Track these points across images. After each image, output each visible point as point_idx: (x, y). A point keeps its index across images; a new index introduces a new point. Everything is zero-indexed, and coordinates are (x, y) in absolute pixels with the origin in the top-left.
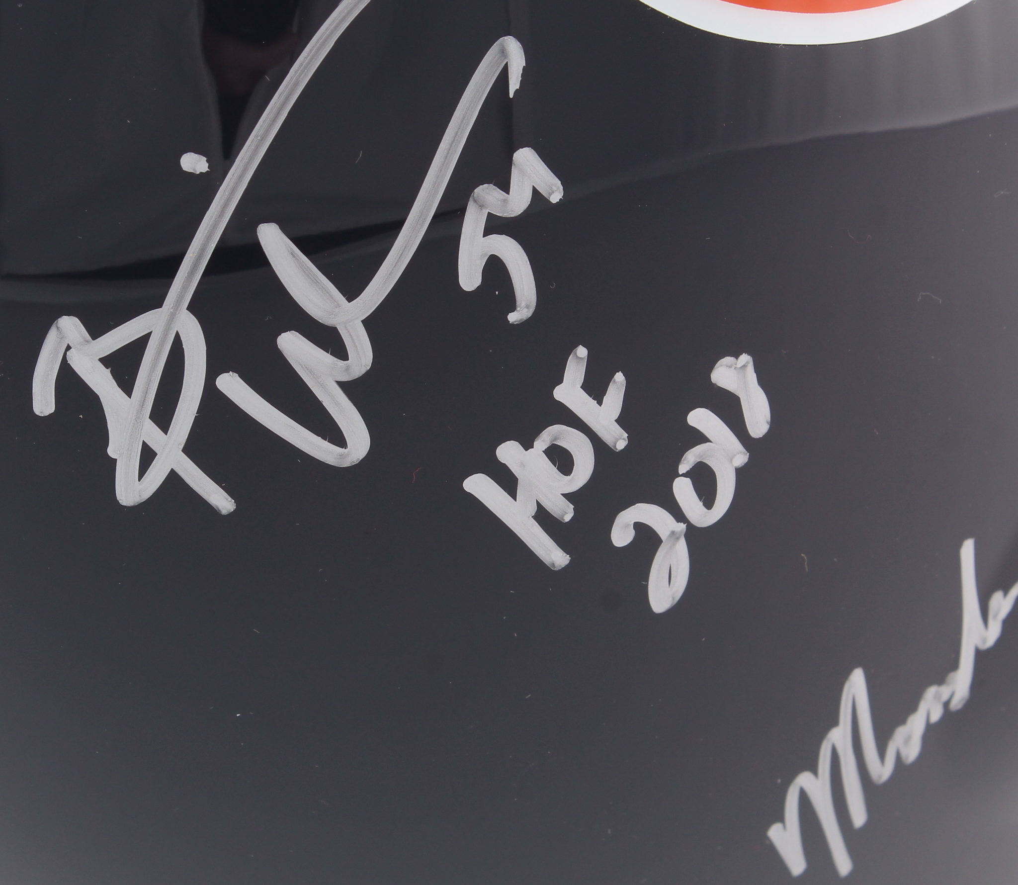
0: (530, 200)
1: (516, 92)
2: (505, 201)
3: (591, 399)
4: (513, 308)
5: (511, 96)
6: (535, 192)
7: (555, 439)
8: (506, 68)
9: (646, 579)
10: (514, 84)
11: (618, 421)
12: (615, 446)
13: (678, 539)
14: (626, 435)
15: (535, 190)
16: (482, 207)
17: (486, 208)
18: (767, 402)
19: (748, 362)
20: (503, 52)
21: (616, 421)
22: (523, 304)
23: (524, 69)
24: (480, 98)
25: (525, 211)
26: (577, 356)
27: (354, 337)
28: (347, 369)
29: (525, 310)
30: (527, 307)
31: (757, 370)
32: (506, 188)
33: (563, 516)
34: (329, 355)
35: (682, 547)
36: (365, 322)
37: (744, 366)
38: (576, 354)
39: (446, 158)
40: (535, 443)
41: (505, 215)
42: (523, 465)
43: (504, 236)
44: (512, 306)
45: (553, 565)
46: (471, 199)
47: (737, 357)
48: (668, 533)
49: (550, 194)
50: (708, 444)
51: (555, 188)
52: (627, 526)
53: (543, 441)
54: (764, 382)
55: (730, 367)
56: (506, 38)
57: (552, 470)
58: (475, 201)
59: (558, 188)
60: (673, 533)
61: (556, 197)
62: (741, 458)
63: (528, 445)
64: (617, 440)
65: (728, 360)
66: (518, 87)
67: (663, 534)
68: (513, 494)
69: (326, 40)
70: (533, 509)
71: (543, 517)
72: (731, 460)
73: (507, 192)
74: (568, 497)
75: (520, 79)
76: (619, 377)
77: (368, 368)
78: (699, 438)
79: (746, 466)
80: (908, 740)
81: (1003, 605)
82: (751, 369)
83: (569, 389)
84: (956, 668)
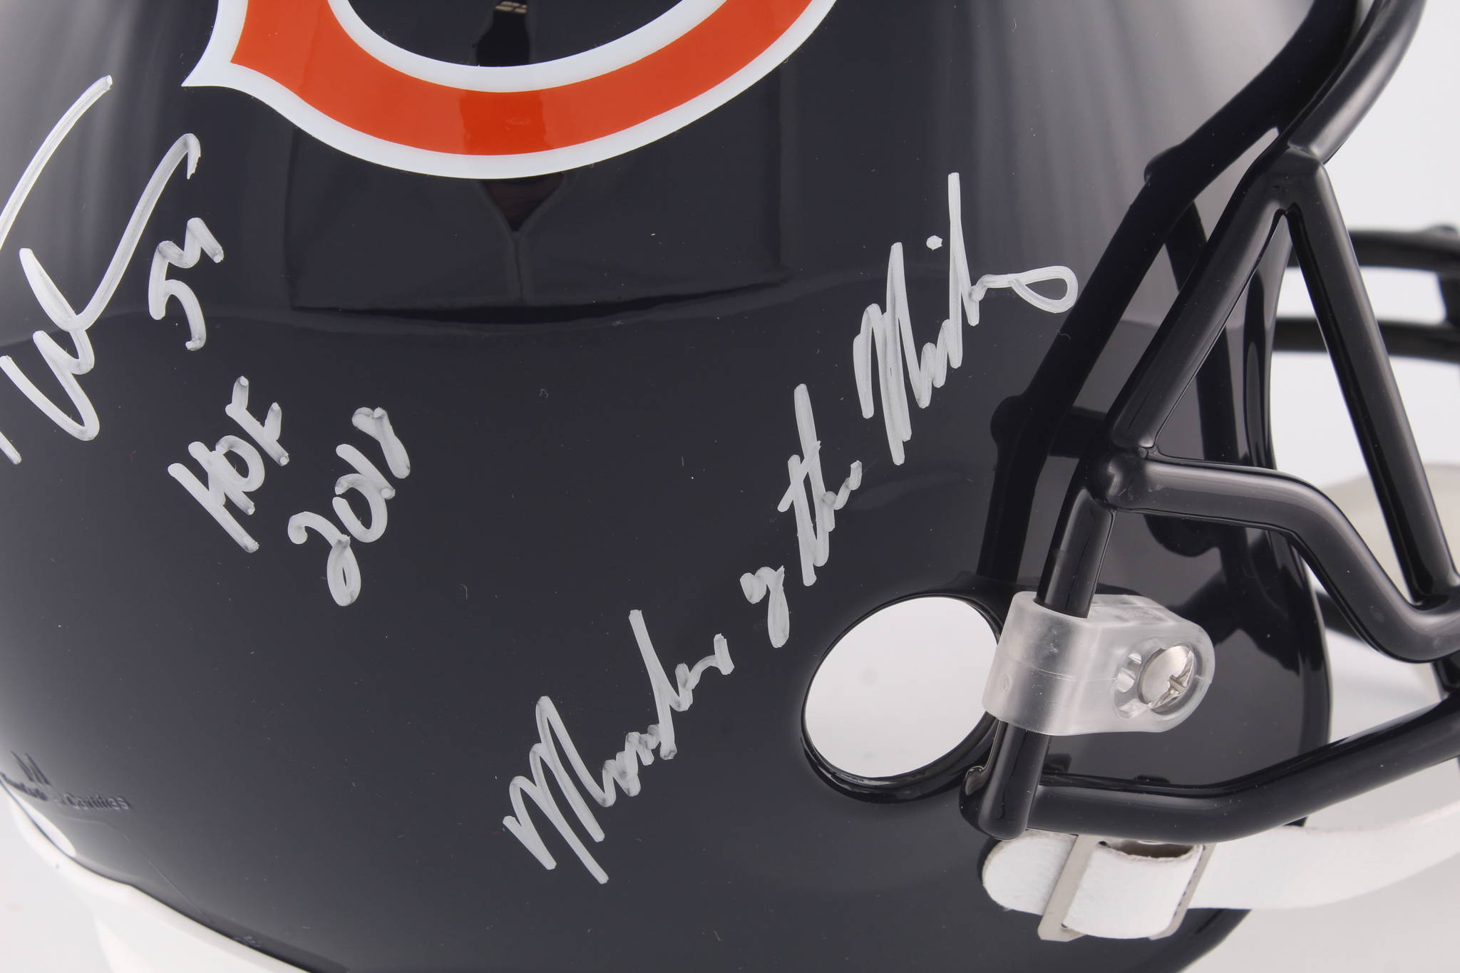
0: (199, 257)
1: (193, 175)
2: (181, 256)
3: (255, 420)
4: (189, 339)
5: (188, 177)
6: (203, 252)
7: (232, 447)
8: (187, 156)
9: (325, 575)
10: (191, 169)
11: (279, 441)
12: (279, 461)
13: (345, 547)
14: (287, 454)
15: (202, 250)
16: (164, 257)
17: (167, 259)
18: (405, 451)
19: (383, 415)
20: (186, 145)
21: (277, 441)
22: (197, 337)
23: (200, 159)
24: (167, 176)
25: (195, 266)
26: (241, 385)
27: (81, 342)
28: (79, 365)
29: (198, 341)
30: (200, 339)
31: (392, 422)
32: (181, 245)
33: (247, 509)
34: (65, 353)
35: (349, 553)
36: (88, 331)
37: (380, 418)
38: (239, 382)
39: (140, 217)
40: (216, 447)
41: (181, 266)
42: (209, 463)
43: (180, 282)
44: (188, 337)
45: (247, 548)
46: (157, 250)
47: (373, 409)
48: (336, 541)
49: (214, 256)
50: (357, 474)
51: (217, 252)
52: (300, 528)
53: (222, 446)
54: (398, 432)
55: (368, 416)
56: (188, 134)
57: (233, 471)
58: (160, 252)
59: (220, 252)
60: (340, 542)
61: (218, 258)
62: (389, 493)
63: (212, 448)
64: (281, 457)
65: (365, 410)
66: (194, 172)
67: (332, 542)
68: (206, 484)
69: (70, 120)
70: (223, 501)
71: (230, 505)
72: (380, 492)
73: (183, 249)
74: (249, 495)
75: (196, 166)
76: (275, 406)
77: (92, 367)
78: (349, 469)
79: (394, 499)
80: (623, 774)
81: (690, 677)
82: (386, 421)
83: (237, 409)
84: (656, 721)
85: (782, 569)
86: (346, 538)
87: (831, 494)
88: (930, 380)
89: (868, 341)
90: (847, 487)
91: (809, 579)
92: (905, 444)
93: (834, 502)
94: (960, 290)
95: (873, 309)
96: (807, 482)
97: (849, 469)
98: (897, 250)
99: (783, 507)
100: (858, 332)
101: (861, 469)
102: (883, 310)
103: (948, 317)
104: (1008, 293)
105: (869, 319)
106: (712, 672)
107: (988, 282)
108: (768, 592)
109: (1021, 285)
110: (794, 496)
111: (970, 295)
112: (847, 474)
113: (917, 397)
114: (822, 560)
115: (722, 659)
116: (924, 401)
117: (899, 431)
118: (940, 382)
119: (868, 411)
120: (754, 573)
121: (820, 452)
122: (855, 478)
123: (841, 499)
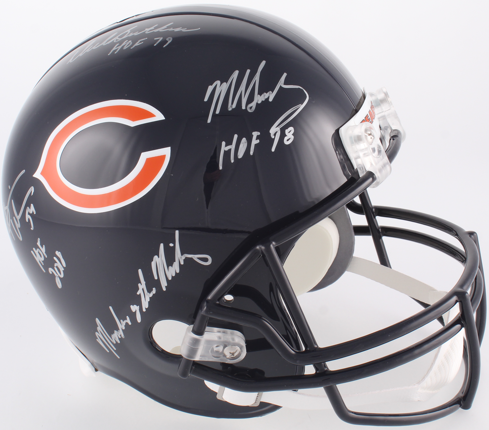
2: (30, 211)
3: (41, 247)
4: (31, 228)
6: (33, 211)
7: (39, 251)
8: (32, 191)
9: (56, 282)
11: (45, 253)
13: (58, 277)
14: (47, 256)
17: (28, 211)
18: (64, 262)
20: (32, 188)
24: (29, 194)
25: (32, 214)
26: (39, 240)
27: (18, 222)
29: (33, 229)
31: (62, 256)
33: (42, 264)
35: (59, 279)
36: (19, 220)
39: (25, 200)
41: (30, 213)
42: (36, 253)
43: (30, 216)
45: (44, 271)
47: (59, 252)
48: (56, 276)
49: (34, 213)
50: (57, 264)
52: (50, 271)
53: (37, 250)
54: (63, 258)
57: (40, 256)
58: (27, 209)
62: (63, 269)
65: (57, 252)
66: (33, 195)
68: (36, 257)
71: (40, 262)
72: (61, 268)
73: (30, 209)
74: (42, 261)
75: (33, 193)
76: (44, 246)
77: (20, 226)
78: (56, 262)
80: (116, 338)
81: (124, 323)
82: (61, 254)
83: (39, 244)
84: (119, 330)
85: (138, 306)
86: (58, 275)
87: (149, 293)
88: (171, 274)
89: (155, 263)
90: (152, 293)
91: (144, 310)
92: (166, 287)
93: (149, 295)
94: (178, 256)
95: (156, 257)
96: (143, 289)
97: (153, 289)
98: (162, 245)
99: (138, 293)
100: (153, 261)
101: (155, 290)
102: (159, 257)
103: (175, 261)
104: (191, 259)
105: (155, 258)
106: (127, 324)
107: (186, 256)
108: (136, 310)
109: (195, 258)
110: (140, 292)
111: (181, 258)
112: (152, 290)
113: (168, 277)
114: (147, 307)
115: (128, 321)
116: (170, 278)
117: (164, 284)
118: (174, 275)
119: (156, 278)
120: (133, 305)
121: (145, 284)
122: (154, 291)
123: (151, 295)
